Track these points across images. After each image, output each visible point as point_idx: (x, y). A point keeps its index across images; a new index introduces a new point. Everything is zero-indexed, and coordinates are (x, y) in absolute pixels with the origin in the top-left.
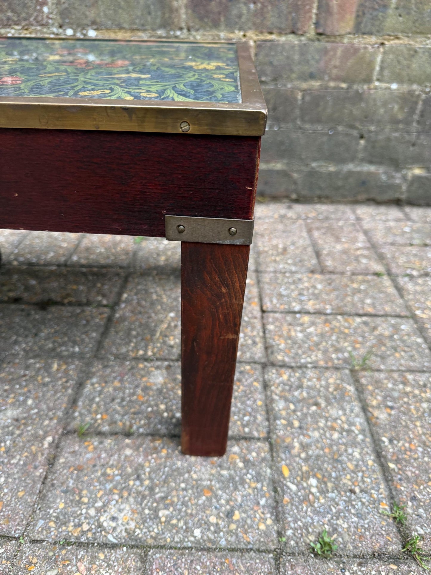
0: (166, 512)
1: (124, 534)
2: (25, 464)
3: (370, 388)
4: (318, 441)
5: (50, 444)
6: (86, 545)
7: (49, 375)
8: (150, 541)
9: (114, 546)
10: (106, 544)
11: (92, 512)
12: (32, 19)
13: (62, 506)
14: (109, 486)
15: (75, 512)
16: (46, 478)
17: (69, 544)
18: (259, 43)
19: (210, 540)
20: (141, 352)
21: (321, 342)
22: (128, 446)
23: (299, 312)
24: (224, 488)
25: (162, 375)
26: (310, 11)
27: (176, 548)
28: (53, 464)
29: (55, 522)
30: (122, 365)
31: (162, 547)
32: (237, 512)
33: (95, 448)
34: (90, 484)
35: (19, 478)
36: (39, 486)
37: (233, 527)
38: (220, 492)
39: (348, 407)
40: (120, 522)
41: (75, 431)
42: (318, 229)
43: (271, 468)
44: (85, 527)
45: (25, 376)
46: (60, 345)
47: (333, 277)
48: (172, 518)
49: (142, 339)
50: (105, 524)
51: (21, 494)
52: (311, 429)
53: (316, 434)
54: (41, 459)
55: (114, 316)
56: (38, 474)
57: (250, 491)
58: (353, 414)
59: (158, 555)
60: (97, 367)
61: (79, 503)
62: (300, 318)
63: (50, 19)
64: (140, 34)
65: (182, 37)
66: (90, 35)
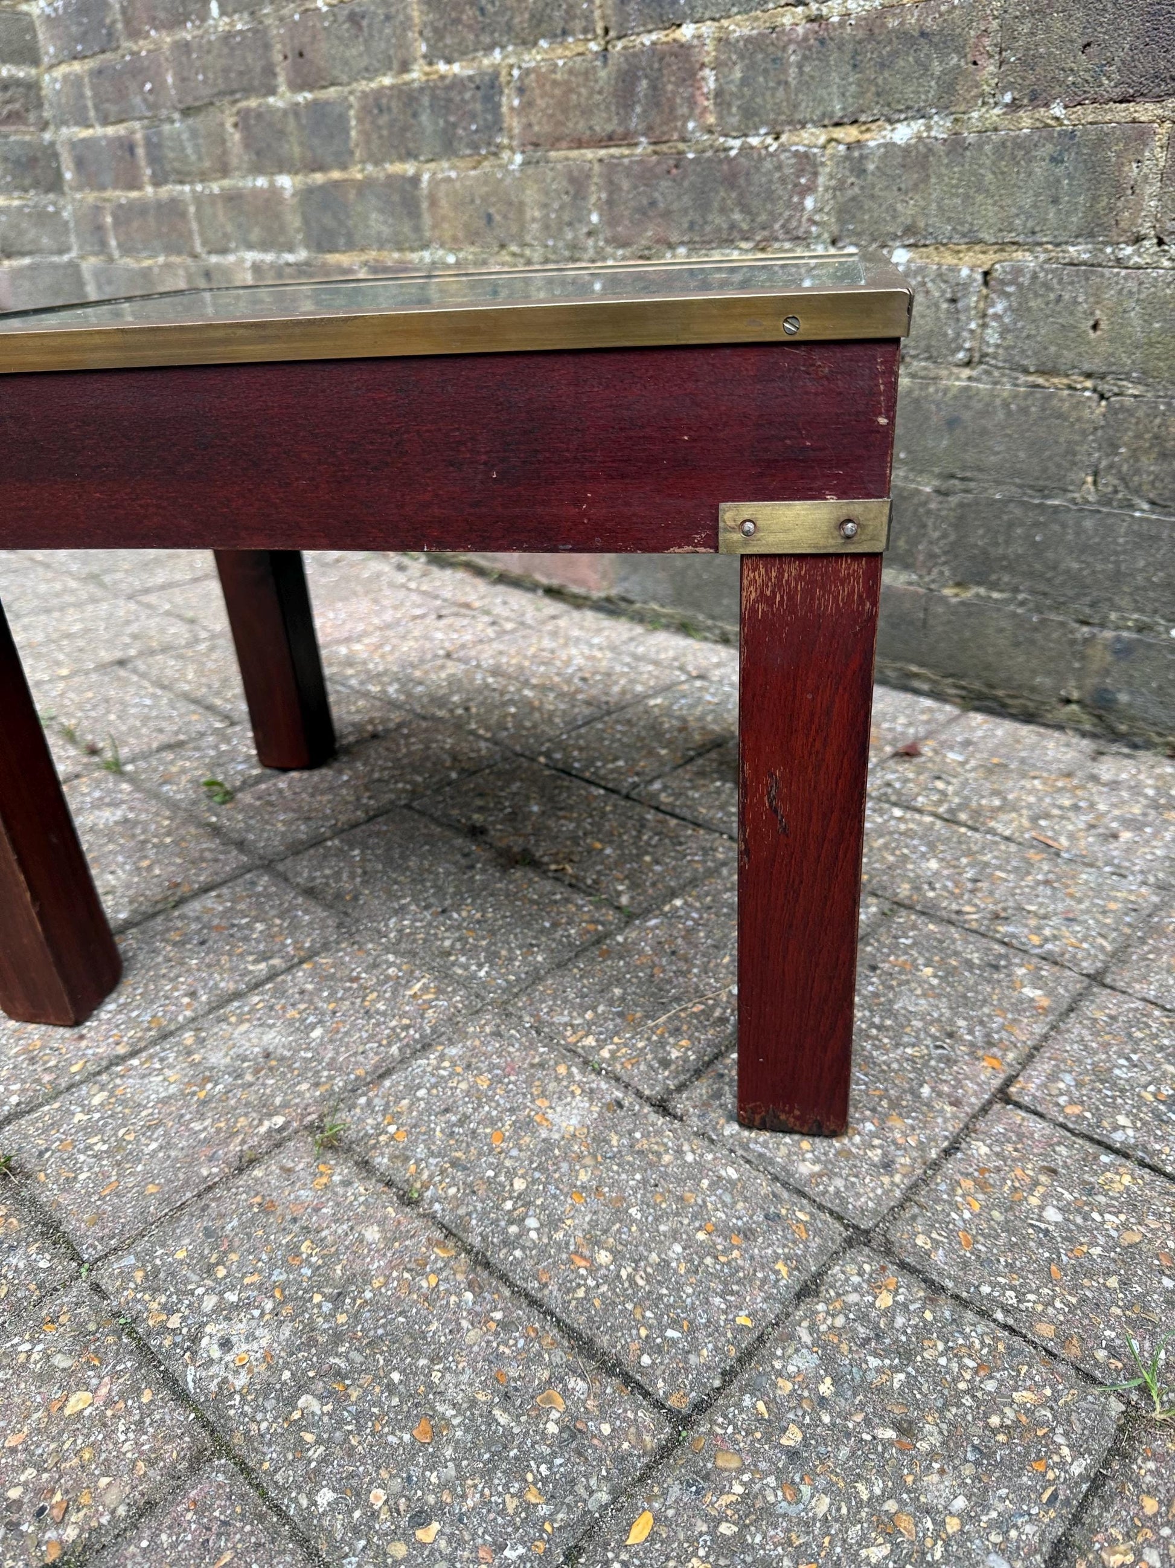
0: (316, 1407)
1: (213, 1387)
2: (207, 1141)
3: (1150, 1506)
4: (807, 1525)
5: (270, 1130)
7: (392, 999)
8: (238, 1439)
9: (182, 1397)
10: (175, 1382)
11: (210, 1303)
12: (777, 226)
13: (180, 1255)
14: (278, 1276)
15: (187, 1281)
16: (209, 1188)
17: (130, 1332)
20: (590, 1042)
21: (1108, 1274)
22: (383, 1220)
23: (1122, 1153)
24: (464, 1451)
25: (585, 1115)
27: (264, 1495)
28: (240, 1171)
29: (146, 1277)
30: (530, 1047)
31: (244, 1469)
32: (435, 1526)
33: (326, 1187)
34: (255, 1248)
35: (176, 1159)
36: (189, 1195)
37: (399, 1550)
38: (449, 1452)
39: (1000, 1504)
40: (228, 1358)
43: (616, 1494)
44: (174, 1322)
45: (355, 980)
48: (312, 1425)
49: (620, 1014)
50: (205, 1342)
51: (151, 1189)
52: (821, 1482)
53: (823, 1505)
54: (234, 1147)
55: (613, 937)
56: (205, 1172)
57: (511, 1504)
58: (995, 1538)
59: (221, 1478)
60: (482, 1026)
61: (210, 1270)
62: (1106, 1168)
63: (815, 223)
64: (1019, 255)
65: (1136, 259)
66: (894, 260)
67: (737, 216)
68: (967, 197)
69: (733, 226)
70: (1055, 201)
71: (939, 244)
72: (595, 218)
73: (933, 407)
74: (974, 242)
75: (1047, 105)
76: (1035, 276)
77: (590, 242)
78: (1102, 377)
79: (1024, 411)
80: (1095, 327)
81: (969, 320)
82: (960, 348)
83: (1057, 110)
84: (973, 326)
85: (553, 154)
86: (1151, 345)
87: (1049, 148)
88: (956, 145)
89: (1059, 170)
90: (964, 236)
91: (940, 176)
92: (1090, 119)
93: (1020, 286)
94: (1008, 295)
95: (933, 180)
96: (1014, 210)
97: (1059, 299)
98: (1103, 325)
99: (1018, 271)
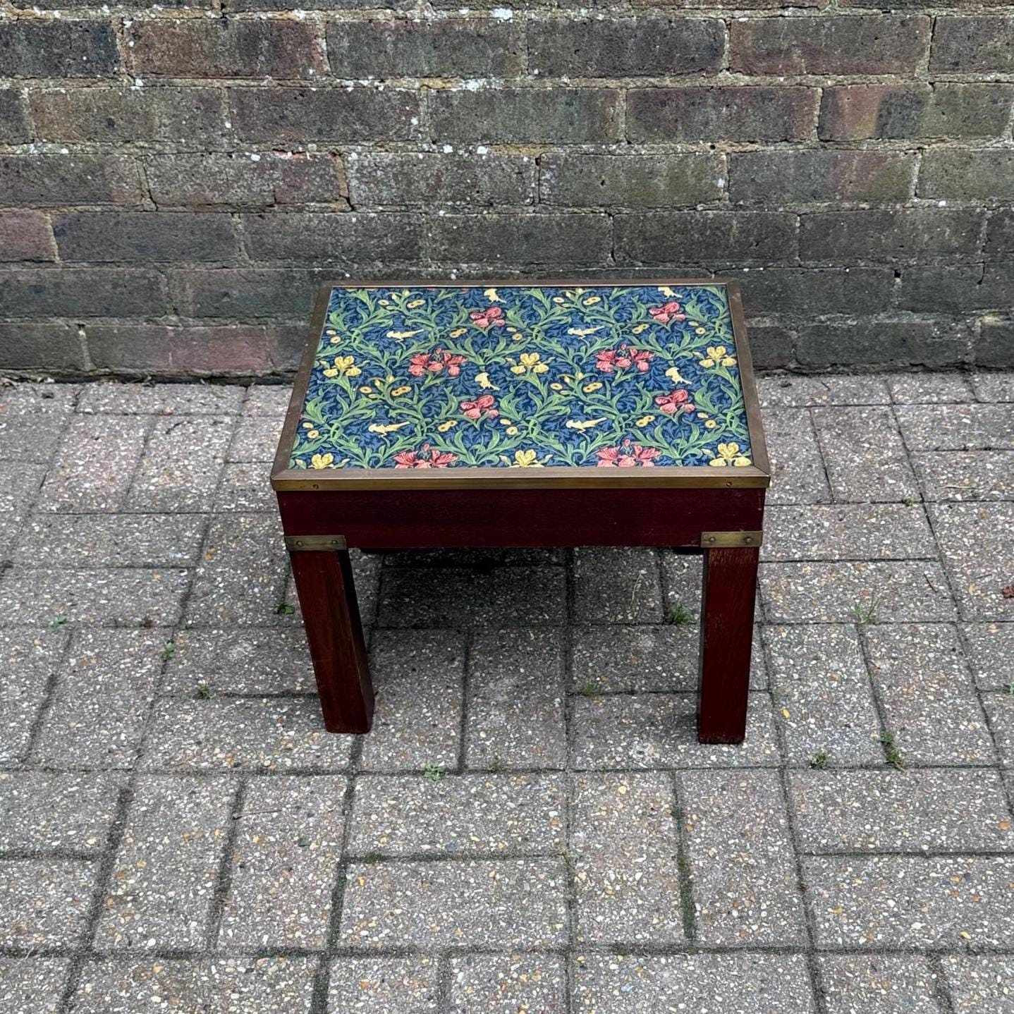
1: (652, 762)
2: (545, 721)
4: (817, 689)
5: (560, 704)
6: (623, 771)
7: (529, 645)
8: (675, 765)
9: (644, 771)
10: (639, 769)
11: (620, 749)
12: (391, 133)
13: (592, 747)
14: (628, 732)
15: (605, 750)
16: (568, 730)
17: (608, 771)
18: (733, 155)
19: (725, 762)
20: (620, 617)
21: (826, 596)
22: (635, 701)
23: (801, 561)
25: (651, 639)
26: (810, 113)
27: (697, 769)
28: (570, 720)
29: (591, 758)
30: (603, 630)
31: (686, 768)
33: (605, 705)
34: (610, 732)
35: (545, 730)
36: (564, 735)
37: (743, 753)
39: (849, 659)
40: (646, 754)
41: (579, 693)
42: (829, 428)
43: (773, 712)
44: (618, 759)
45: (504, 646)
46: (527, 614)
47: (846, 508)
48: (690, 749)
49: (616, 603)
50: (634, 756)
51: (552, 741)
52: (811, 680)
54: (557, 716)
55: (573, 576)
56: (560, 727)
58: (854, 666)
59: (684, 773)
60: (577, 634)
61: (606, 744)
62: (801, 567)
63: (420, 132)
64: (555, 149)
65: (618, 151)
66: (479, 152)
67: (358, 127)
68: (519, 120)
69: (355, 133)
70: (572, 124)
71: (505, 144)
72: (228, 125)
73: (515, 229)
74: (526, 141)
75: (559, 77)
76: (566, 160)
77: (225, 140)
78: (609, 206)
79: (571, 226)
80: (603, 183)
81: (531, 183)
82: (527, 197)
83: (565, 79)
84: (533, 185)
85: (177, 81)
86: (632, 190)
87: (564, 99)
88: (509, 94)
89: (572, 109)
90: (520, 139)
91: (502, 110)
92: (584, 84)
93: (558, 165)
94: (552, 170)
95: (497, 111)
96: (549, 128)
97: (581, 171)
98: (607, 182)
99: (556, 158)
